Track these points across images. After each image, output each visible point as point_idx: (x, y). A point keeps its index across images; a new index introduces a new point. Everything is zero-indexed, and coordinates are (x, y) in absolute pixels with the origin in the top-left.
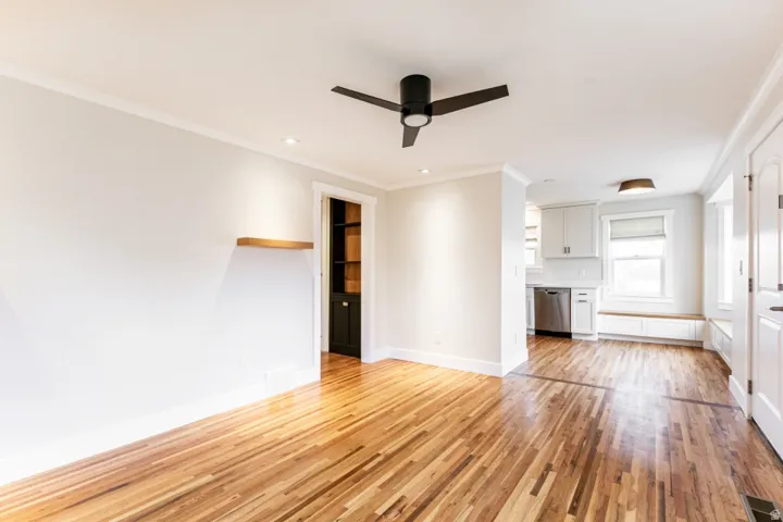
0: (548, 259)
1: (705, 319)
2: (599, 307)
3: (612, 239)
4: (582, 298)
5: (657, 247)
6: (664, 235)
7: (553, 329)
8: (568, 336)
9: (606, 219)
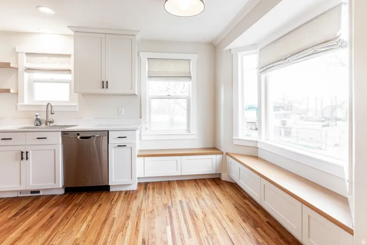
0: (84, 95)
1: (222, 153)
2: (139, 147)
3: (149, 77)
4: (122, 142)
5: (184, 88)
6: (190, 77)
7: (89, 184)
8: (106, 188)
9: (144, 56)
